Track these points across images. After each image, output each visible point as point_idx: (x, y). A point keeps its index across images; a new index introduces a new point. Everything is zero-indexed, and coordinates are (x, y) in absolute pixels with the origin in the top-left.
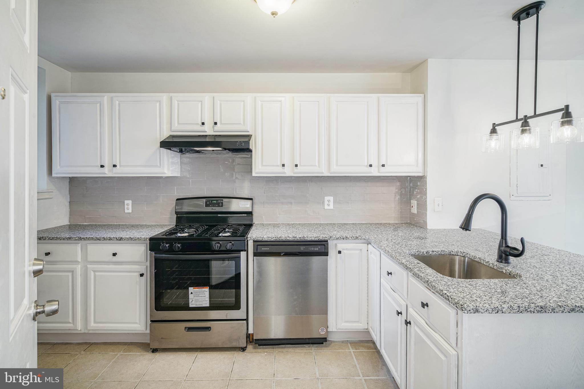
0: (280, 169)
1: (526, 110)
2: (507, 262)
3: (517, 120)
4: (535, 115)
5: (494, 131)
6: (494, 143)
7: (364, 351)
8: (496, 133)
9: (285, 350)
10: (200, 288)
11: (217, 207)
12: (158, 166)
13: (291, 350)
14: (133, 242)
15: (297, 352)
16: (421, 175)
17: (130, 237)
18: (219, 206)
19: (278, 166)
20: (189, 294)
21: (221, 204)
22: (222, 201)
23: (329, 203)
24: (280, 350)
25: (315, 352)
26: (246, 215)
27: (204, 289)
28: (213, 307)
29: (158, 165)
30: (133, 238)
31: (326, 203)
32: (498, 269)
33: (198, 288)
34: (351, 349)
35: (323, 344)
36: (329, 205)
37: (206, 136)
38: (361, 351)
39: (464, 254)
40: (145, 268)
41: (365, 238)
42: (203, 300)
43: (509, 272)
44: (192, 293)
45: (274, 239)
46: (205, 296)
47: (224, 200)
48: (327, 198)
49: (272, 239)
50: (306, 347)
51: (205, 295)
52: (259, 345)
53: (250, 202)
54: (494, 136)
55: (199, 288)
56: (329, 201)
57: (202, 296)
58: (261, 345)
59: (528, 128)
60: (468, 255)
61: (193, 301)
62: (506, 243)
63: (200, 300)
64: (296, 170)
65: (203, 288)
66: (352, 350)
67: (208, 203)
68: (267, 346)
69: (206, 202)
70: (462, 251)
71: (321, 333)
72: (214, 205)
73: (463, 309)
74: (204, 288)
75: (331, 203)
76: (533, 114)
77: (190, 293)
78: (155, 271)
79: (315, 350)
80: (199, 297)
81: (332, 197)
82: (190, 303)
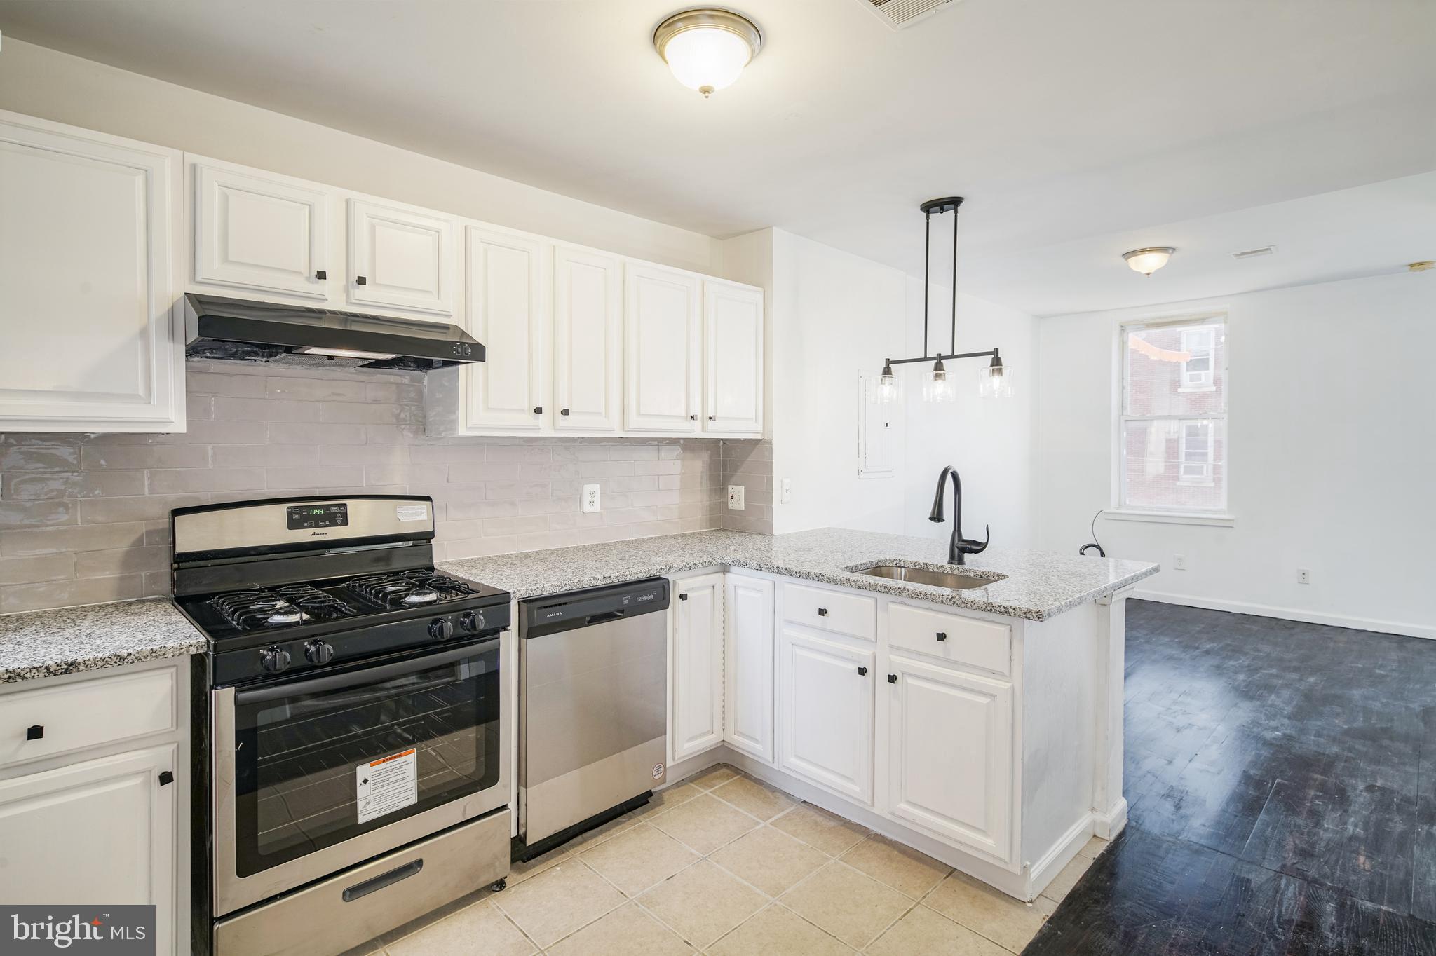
0: (529, 419)
1: (939, 345)
2: (961, 562)
3: (926, 359)
4: (953, 356)
5: (887, 371)
6: (887, 390)
7: (726, 785)
8: (891, 374)
9: (591, 844)
10: (390, 759)
11: (327, 526)
12: (140, 396)
13: (600, 839)
14: (127, 668)
15: (618, 837)
16: (759, 437)
17: (115, 655)
18: (333, 524)
19: (523, 411)
20: (358, 784)
21: (339, 519)
22: (342, 509)
23: (592, 497)
24: (580, 849)
25: (651, 821)
26: (411, 543)
27: (401, 759)
28: (428, 799)
29: (141, 392)
30: (130, 654)
31: (587, 499)
32: (962, 574)
33: (384, 761)
34: (702, 790)
35: (648, 802)
36: (592, 503)
37: (322, 312)
38: (721, 787)
39: (895, 563)
40: (173, 751)
41: (723, 561)
42: (397, 791)
43: (980, 573)
44: (365, 781)
45: (565, 588)
46: (405, 778)
47: (350, 504)
48: (588, 488)
49: (562, 590)
50: (625, 821)
51: (404, 776)
52: (524, 862)
53: (424, 505)
54: (888, 378)
55: (387, 760)
56: (592, 494)
57: (395, 782)
58: (529, 859)
59: (942, 372)
60: (902, 563)
61: (368, 803)
62: (960, 535)
63: (391, 793)
64: (564, 421)
65: (399, 756)
66: (708, 792)
67: (297, 516)
68: (544, 856)
69: (290, 515)
70: (891, 559)
71: (656, 778)
72: (316, 522)
73: (1041, 617)
74: (401, 755)
75: (597, 499)
76: (950, 354)
77: (360, 780)
78: (237, 747)
79: (646, 818)
80: (387, 785)
81: (598, 485)
82: (359, 812)
